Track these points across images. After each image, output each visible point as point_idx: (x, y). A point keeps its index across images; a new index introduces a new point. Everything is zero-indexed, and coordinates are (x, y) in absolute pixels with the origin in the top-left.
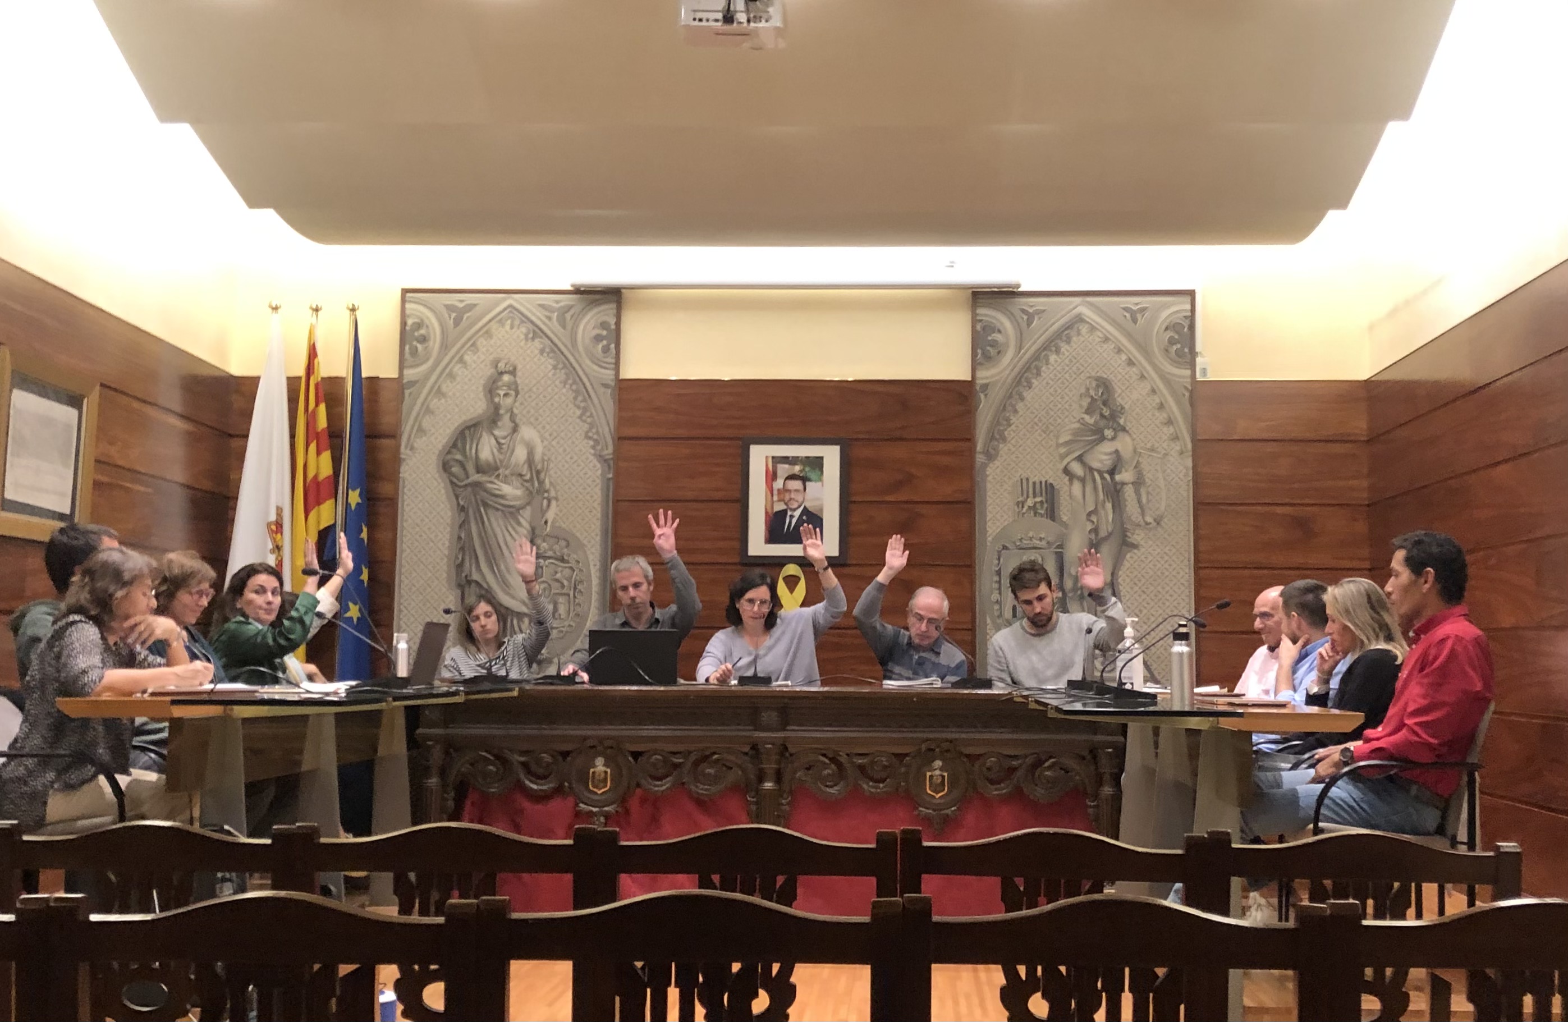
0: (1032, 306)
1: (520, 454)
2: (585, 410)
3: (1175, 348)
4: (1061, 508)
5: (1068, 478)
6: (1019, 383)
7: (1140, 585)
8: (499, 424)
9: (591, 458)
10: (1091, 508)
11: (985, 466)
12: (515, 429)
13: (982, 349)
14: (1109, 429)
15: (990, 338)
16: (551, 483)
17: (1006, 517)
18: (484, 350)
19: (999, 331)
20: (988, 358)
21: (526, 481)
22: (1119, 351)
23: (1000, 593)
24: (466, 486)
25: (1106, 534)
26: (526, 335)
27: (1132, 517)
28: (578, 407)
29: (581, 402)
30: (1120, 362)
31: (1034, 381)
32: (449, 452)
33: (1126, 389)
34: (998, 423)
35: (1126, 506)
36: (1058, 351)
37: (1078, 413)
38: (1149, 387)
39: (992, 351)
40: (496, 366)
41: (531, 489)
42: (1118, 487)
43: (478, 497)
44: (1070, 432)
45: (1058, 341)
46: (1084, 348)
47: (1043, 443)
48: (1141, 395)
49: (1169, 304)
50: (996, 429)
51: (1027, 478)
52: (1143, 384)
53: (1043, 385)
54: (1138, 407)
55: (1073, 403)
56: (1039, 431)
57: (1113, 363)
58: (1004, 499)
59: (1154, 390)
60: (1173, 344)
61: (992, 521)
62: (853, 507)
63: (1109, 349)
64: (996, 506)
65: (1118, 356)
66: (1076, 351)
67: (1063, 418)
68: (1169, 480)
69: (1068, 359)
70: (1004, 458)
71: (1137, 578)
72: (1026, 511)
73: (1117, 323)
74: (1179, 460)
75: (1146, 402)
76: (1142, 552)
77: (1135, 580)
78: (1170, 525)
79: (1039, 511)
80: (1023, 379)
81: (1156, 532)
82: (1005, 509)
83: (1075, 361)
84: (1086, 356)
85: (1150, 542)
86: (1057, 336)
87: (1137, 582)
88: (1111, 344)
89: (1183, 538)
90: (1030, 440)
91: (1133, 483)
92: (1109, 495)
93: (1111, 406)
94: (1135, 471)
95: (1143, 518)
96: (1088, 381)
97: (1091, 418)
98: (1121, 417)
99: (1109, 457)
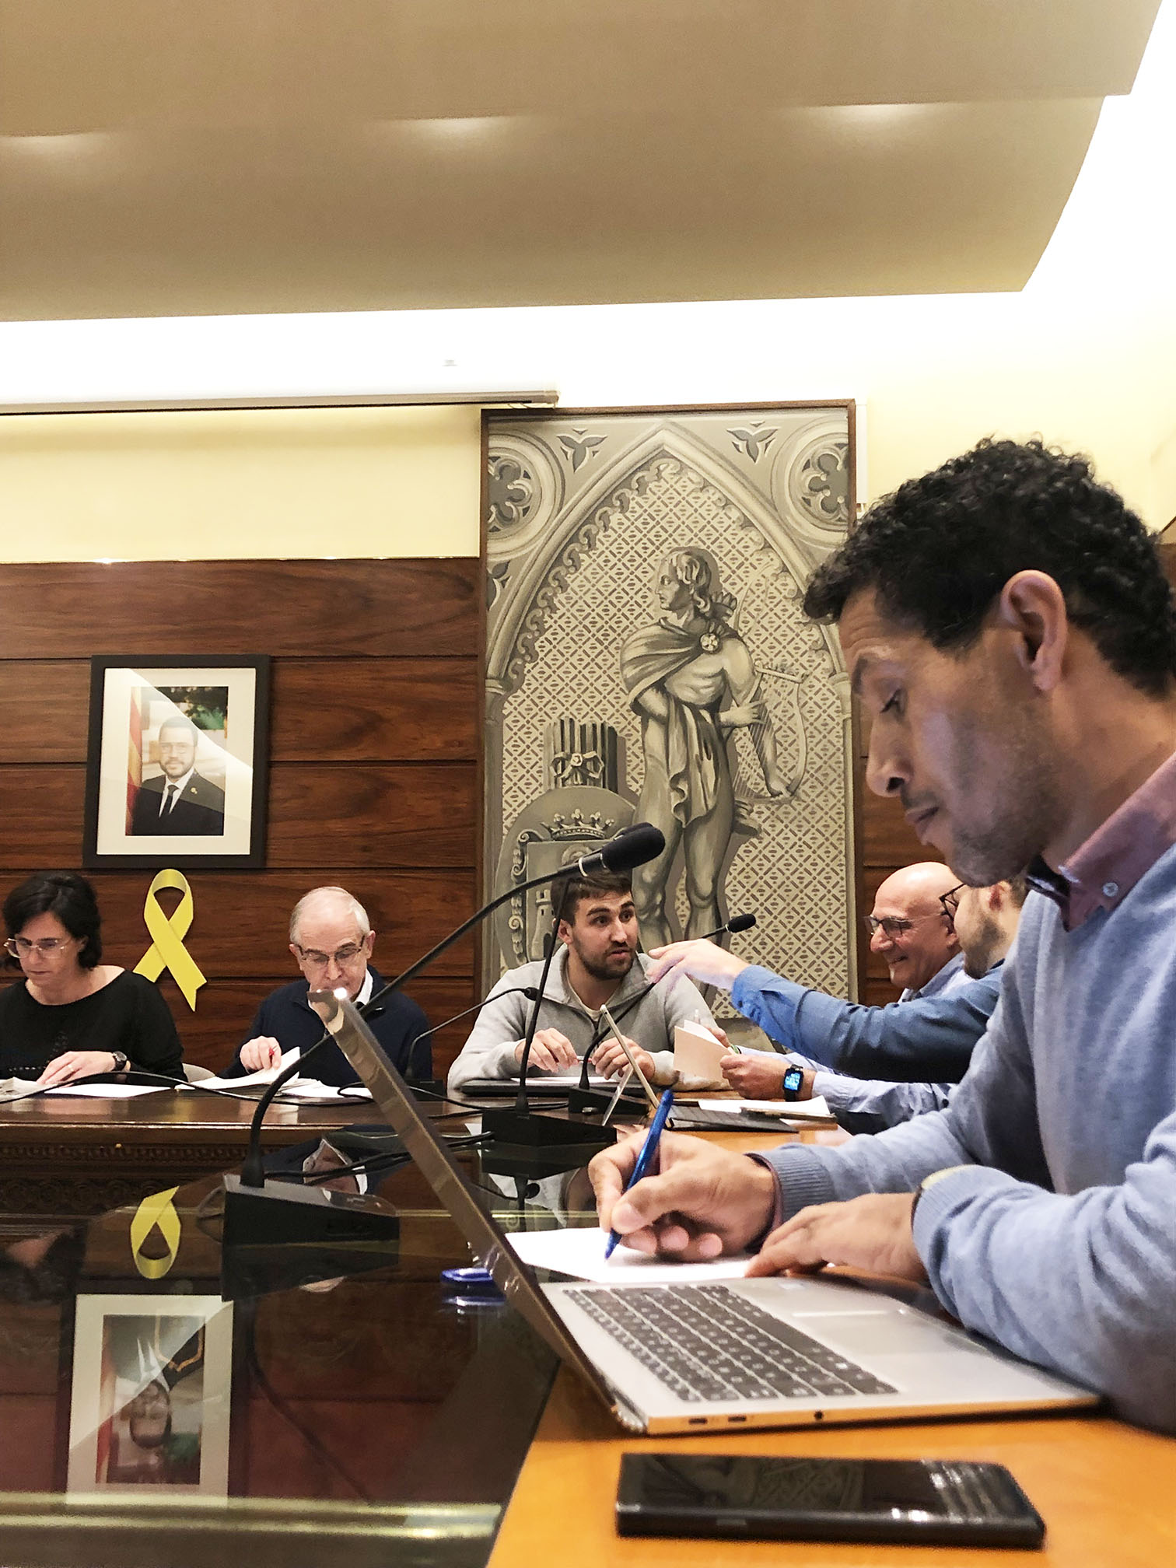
0: (581, 433)
3: (821, 496)
4: (629, 769)
6: (559, 561)
7: (762, 899)
10: (680, 769)
11: (500, 700)
13: (496, 504)
14: (708, 633)
15: (511, 488)
17: (535, 785)
19: (527, 476)
20: (506, 519)
22: (727, 504)
23: (523, 915)
25: (705, 812)
27: (748, 784)
30: (727, 522)
31: (583, 556)
33: (738, 568)
34: (524, 629)
35: (738, 764)
36: (623, 509)
37: (657, 610)
38: (777, 563)
39: (516, 510)
42: (725, 733)
44: (644, 641)
45: (625, 490)
46: (667, 502)
47: (599, 660)
48: (763, 576)
49: (811, 425)
50: (521, 639)
51: (571, 720)
52: (766, 559)
53: (599, 565)
54: (758, 597)
55: (648, 594)
56: (593, 640)
57: (717, 526)
58: (532, 756)
59: (785, 569)
60: (818, 491)
61: (511, 793)
62: (276, 772)
63: (709, 502)
64: (519, 767)
65: (725, 514)
66: (655, 507)
67: (632, 618)
68: (812, 720)
69: (641, 520)
70: (532, 687)
71: (757, 887)
72: (570, 775)
73: (722, 457)
74: (829, 686)
75: (772, 589)
76: (765, 843)
77: (754, 891)
78: (813, 796)
79: (591, 775)
80: (566, 554)
81: (790, 809)
82: (533, 772)
83: (652, 523)
84: (671, 515)
85: (780, 826)
86: (624, 482)
87: (758, 895)
88: (713, 494)
89: (836, 817)
90: (576, 657)
91: (749, 726)
92: (710, 747)
93: (713, 598)
94: (753, 704)
95: (767, 784)
96: (674, 556)
97: (679, 618)
98: (729, 616)
99: (708, 682)
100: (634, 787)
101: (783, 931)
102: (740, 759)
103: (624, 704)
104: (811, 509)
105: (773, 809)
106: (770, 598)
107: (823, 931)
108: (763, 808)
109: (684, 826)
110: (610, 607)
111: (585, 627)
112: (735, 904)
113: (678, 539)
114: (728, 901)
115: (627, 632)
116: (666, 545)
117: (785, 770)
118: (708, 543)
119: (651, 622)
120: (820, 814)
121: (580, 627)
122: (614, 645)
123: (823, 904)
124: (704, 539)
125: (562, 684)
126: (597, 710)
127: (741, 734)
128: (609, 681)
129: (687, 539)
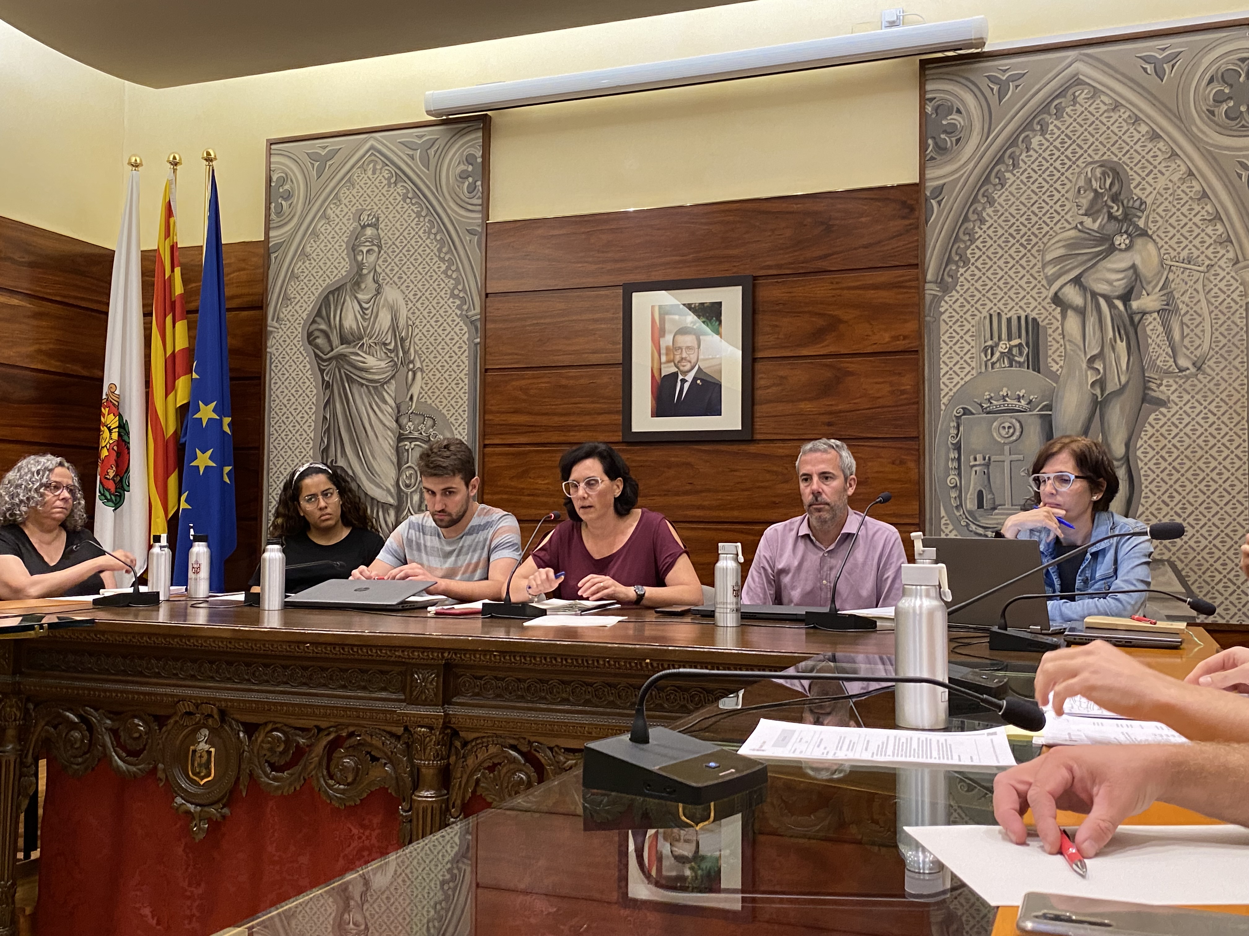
0: (1005, 71)
1: (384, 320)
2: (451, 262)
3: (1225, 107)
4: (1050, 352)
5: (1059, 309)
6: (987, 180)
7: (1170, 460)
8: (363, 286)
9: (458, 320)
10: (1095, 352)
11: (937, 300)
12: (378, 292)
13: (934, 138)
14: (1121, 233)
15: (944, 122)
16: (415, 351)
17: (968, 369)
18: (346, 201)
19: (959, 111)
20: (941, 149)
21: (389, 350)
22: (1137, 120)
23: (959, 475)
24: (330, 359)
25: (1118, 387)
26: (389, 179)
27: (1158, 362)
28: (442, 260)
29: (446, 254)
30: (1137, 136)
31: (1008, 175)
32: (314, 322)
33: (1147, 175)
34: (957, 240)
35: (1148, 345)
36: (1043, 132)
37: (1074, 216)
38: (1183, 168)
39: (949, 141)
40: (360, 219)
41: (396, 359)
42: (1137, 318)
43: (342, 371)
44: (1060, 244)
45: (1045, 116)
46: (1082, 123)
47: (1023, 262)
48: (1170, 180)
49: (1214, 44)
50: (956, 247)
51: (999, 313)
52: (1174, 166)
53: (1022, 181)
54: (1166, 199)
55: (1066, 203)
56: (1017, 245)
57: (1128, 140)
58: (965, 344)
59: (1191, 174)
60: (1221, 102)
61: (947, 376)
62: (759, 366)
63: (1120, 120)
64: (954, 355)
65: (1135, 129)
66: (1071, 128)
67: (1052, 224)
68: (1217, 304)
69: (1059, 140)
70: (965, 288)
71: (1166, 449)
72: (998, 360)
73: (1132, 80)
74: (1233, 274)
75: (1179, 192)
76: (1173, 411)
77: (1163, 453)
78: (1218, 370)
79: (1016, 358)
80: (993, 174)
81: (1196, 382)
82: (966, 358)
83: (1069, 142)
84: (1086, 133)
85: (1186, 397)
86: (1044, 108)
87: (1166, 456)
88: (1124, 113)
89: (1239, 388)
90: (1003, 260)
91: (1158, 312)
92: (1122, 332)
93: (1125, 202)
94: (1162, 293)
95: (1175, 362)
96: (1089, 169)
97: (1094, 221)
98: (1140, 217)
99: (1121, 276)
100: (1055, 367)
101: (1189, 486)
102: (1150, 341)
103: (1046, 297)
104: (1216, 119)
105: (1181, 382)
106: (1177, 199)
107: (1226, 485)
108: (1171, 381)
109: (1099, 399)
110: (1032, 216)
111: (1010, 235)
112: (1146, 464)
113: (1092, 154)
114: (1139, 462)
115: (1047, 237)
116: (1081, 160)
117: (1192, 349)
118: (1120, 155)
119: (1068, 226)
120: (1224, 385)
121: (1006, 235)
122: (1036, 248)
123: (1227, 463)
124: (1116, 152)
125: (990, 284)
126: (1022, 304)
127: (1150, 319)
128: (1032, 279)
129: (1101, 153)
